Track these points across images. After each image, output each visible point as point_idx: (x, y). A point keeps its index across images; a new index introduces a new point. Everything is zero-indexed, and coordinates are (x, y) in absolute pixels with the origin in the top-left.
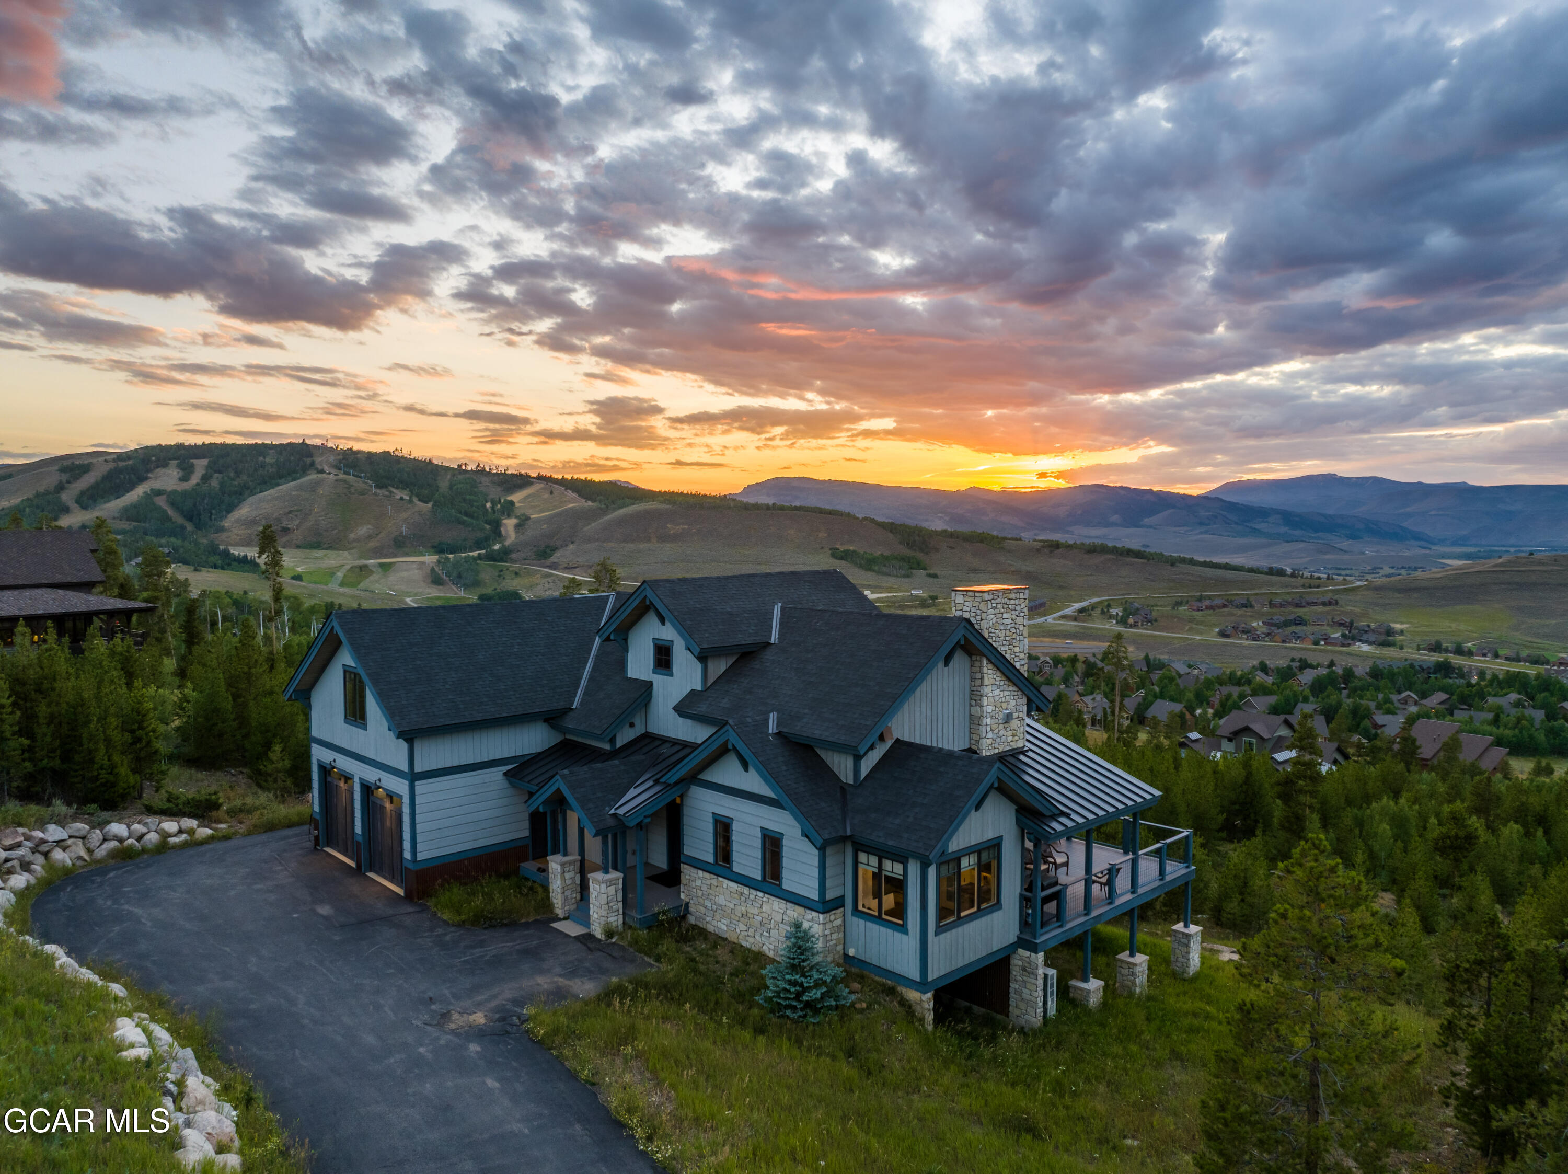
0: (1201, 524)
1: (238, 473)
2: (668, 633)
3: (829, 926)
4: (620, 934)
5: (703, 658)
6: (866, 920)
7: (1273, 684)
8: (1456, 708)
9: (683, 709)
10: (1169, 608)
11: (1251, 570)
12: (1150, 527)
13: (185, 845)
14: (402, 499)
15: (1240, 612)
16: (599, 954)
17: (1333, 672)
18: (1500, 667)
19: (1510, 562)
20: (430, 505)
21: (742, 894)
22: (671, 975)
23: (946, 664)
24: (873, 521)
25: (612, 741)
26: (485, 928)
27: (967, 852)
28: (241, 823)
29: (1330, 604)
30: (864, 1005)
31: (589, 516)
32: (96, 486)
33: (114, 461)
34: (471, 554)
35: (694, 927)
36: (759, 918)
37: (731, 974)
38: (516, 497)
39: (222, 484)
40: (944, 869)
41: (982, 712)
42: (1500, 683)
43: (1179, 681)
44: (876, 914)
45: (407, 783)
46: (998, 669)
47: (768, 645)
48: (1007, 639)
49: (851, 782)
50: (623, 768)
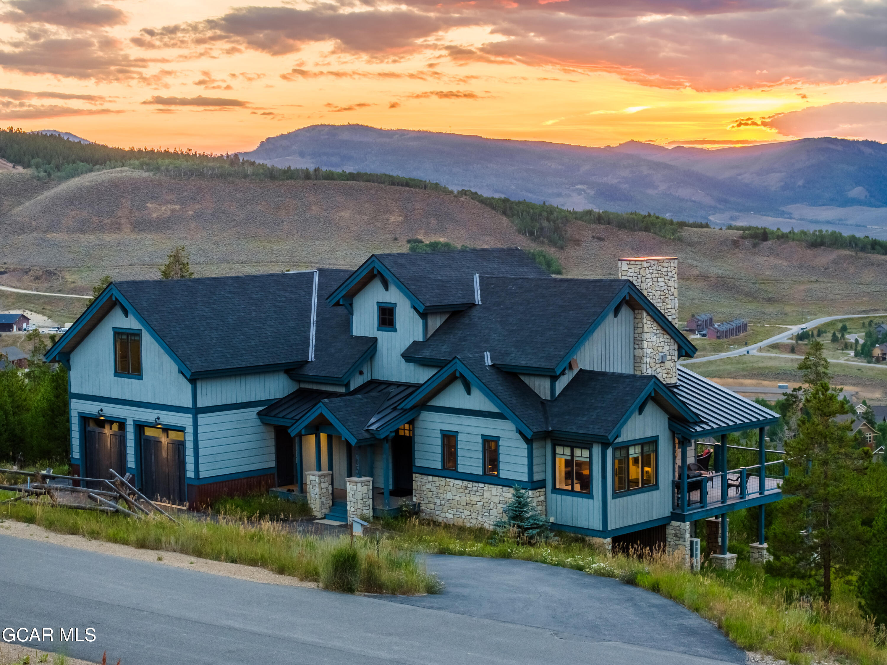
2: (392, 296)
3: (535, 500)
5: (424, 315)
6: (562, 494)
9: (408, 356)
21: (466, 488)
23: (616, 315)
24: (475, 196)
25: (347, 385)
27: (634, 443)
31: (20, 189)
36: (481, 504)
40: (618, 454)
41: (643, 353)
44: (570, 489)
45: (191, 416)
46: (655, 320)
47: (473, 305)
48: (662, 297)
49: (549, 398)
50: (365, 400)
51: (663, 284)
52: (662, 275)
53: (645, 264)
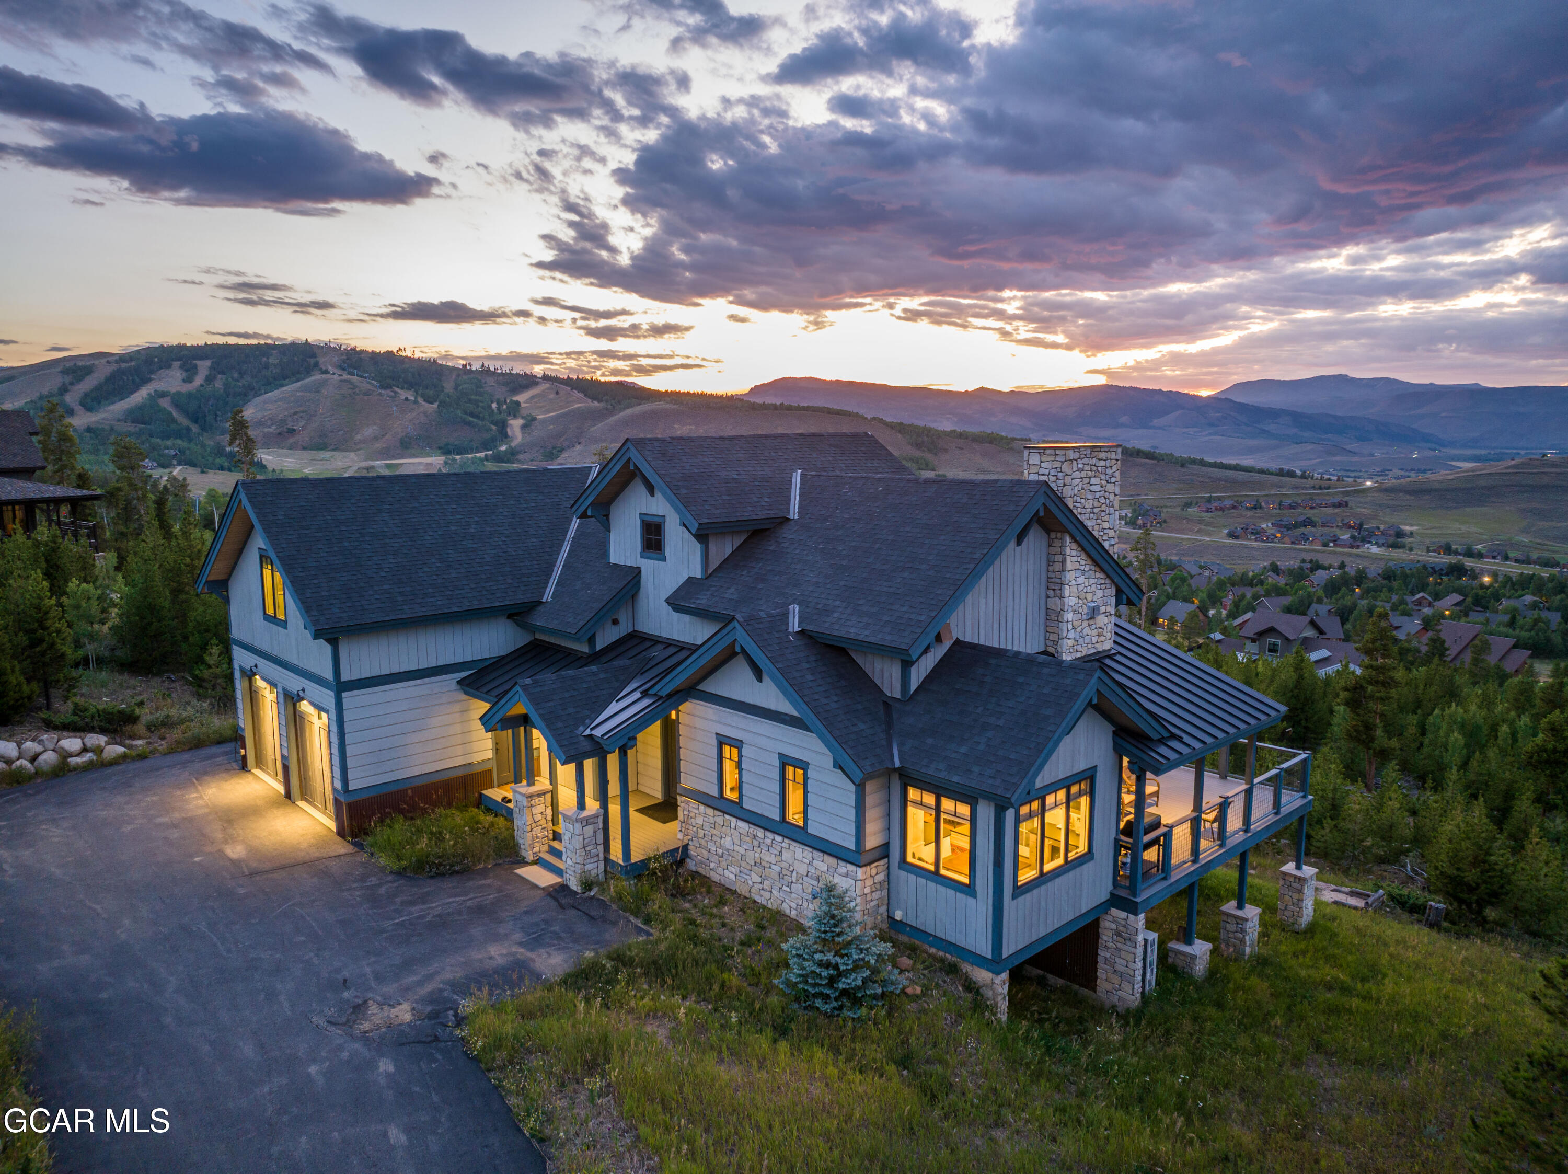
0: (1211, 425)
1: (242, 374)
2: (658, 506)
3: (869, 882)
4: (600, 884)
5: (702, 536)
6: (918, 875)
7: (1286, 585)
8: (1471, 609)
9: (677, 602)
10: (1178, 510)
11: (1262, 472)
12: (1160, 428)
13: (89, 767)
14: (407, 399)
15: (1250, 513)
16: (574, 912)
17: (1345, 573)
18: (1514, 570)
19: (1523, 464)
20: (435, 405)
21: (755, 837)
22: (663, 946)
23: (1019, 542)
24: (881, 421)
25: (592, 640)
26: (432, 877)
27: (1054, 788)
28: (162, 738)
29: (1339, 505)
30: (918, 990)
31: (595, 416)
32: (98, 388)
33: (116, 362)
34: (478, 455)
35: (695, 875)
36: (777, 868)
37: (742, 943)
38: (522, 398)
39: (226, 385)
41: (1063, 604)
42: (1513, 584)
43: (1192, 582)
44: (932, 868)
45: (332, 694)
46: (1083, 549)
47: (785, 520)
48: (1096, 510)
49: (898, 695)
50: (602, 676)
51: (1098, 488)
52: (1097, 473)
53: (1071, 455)
